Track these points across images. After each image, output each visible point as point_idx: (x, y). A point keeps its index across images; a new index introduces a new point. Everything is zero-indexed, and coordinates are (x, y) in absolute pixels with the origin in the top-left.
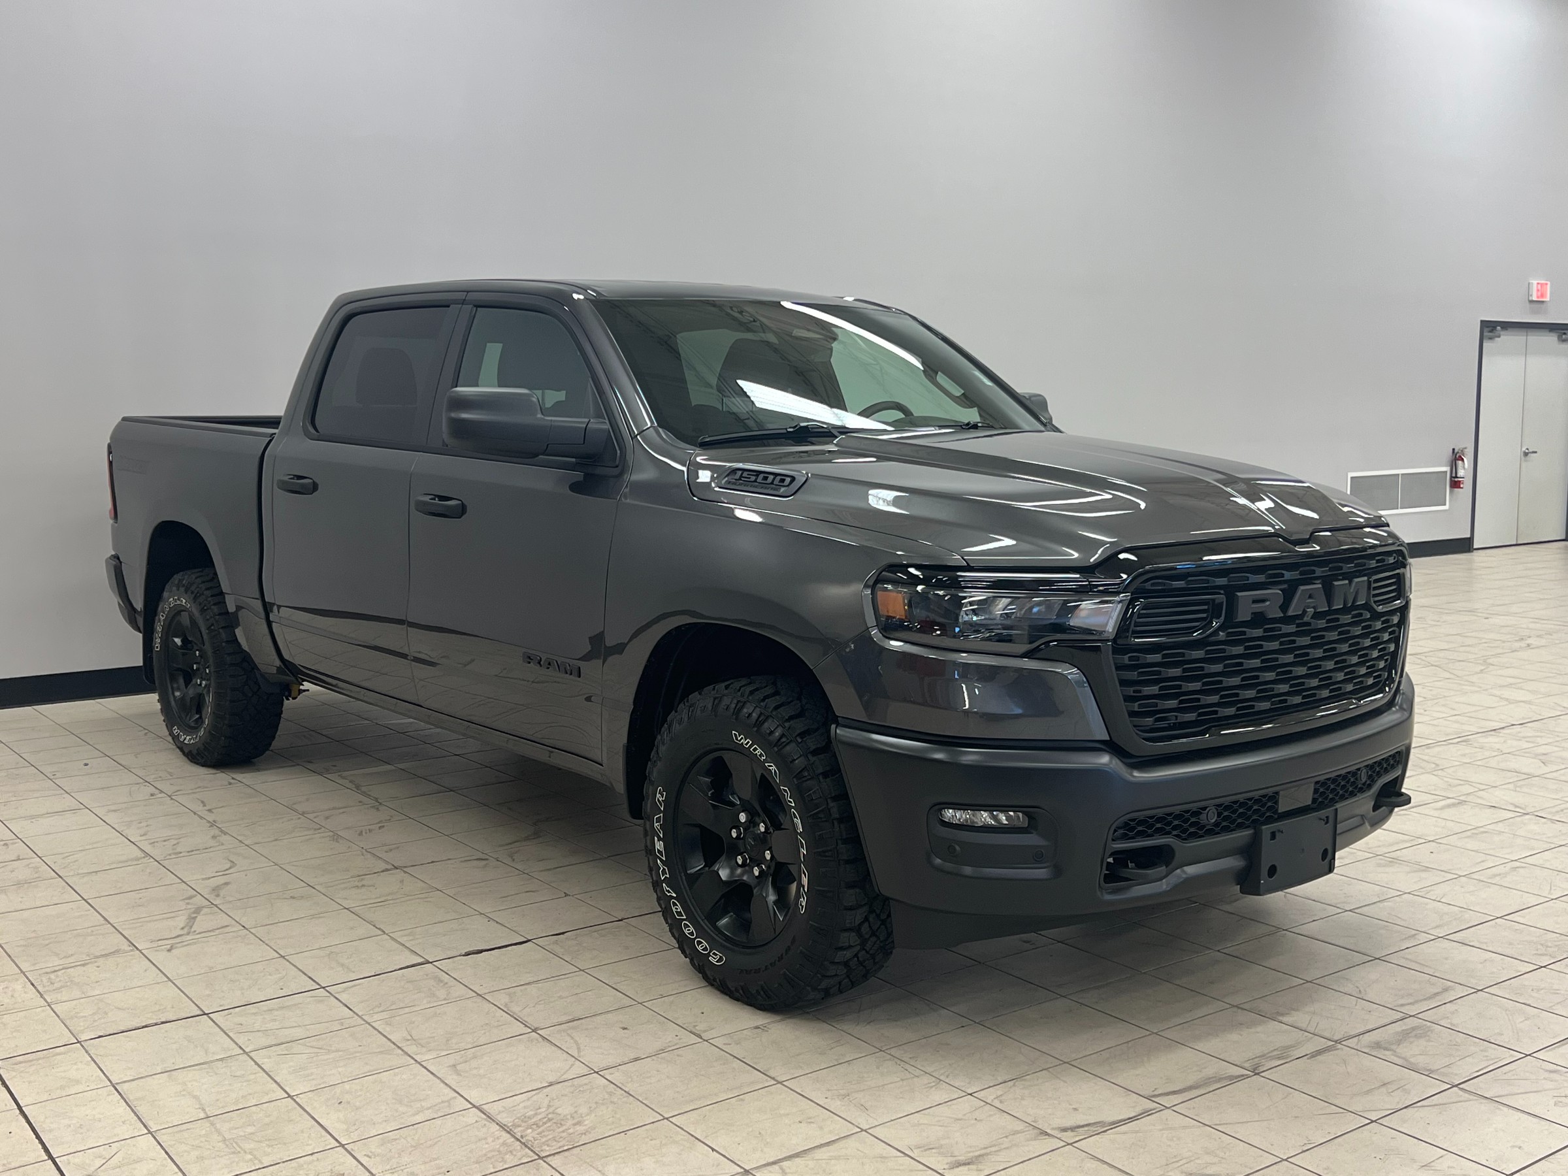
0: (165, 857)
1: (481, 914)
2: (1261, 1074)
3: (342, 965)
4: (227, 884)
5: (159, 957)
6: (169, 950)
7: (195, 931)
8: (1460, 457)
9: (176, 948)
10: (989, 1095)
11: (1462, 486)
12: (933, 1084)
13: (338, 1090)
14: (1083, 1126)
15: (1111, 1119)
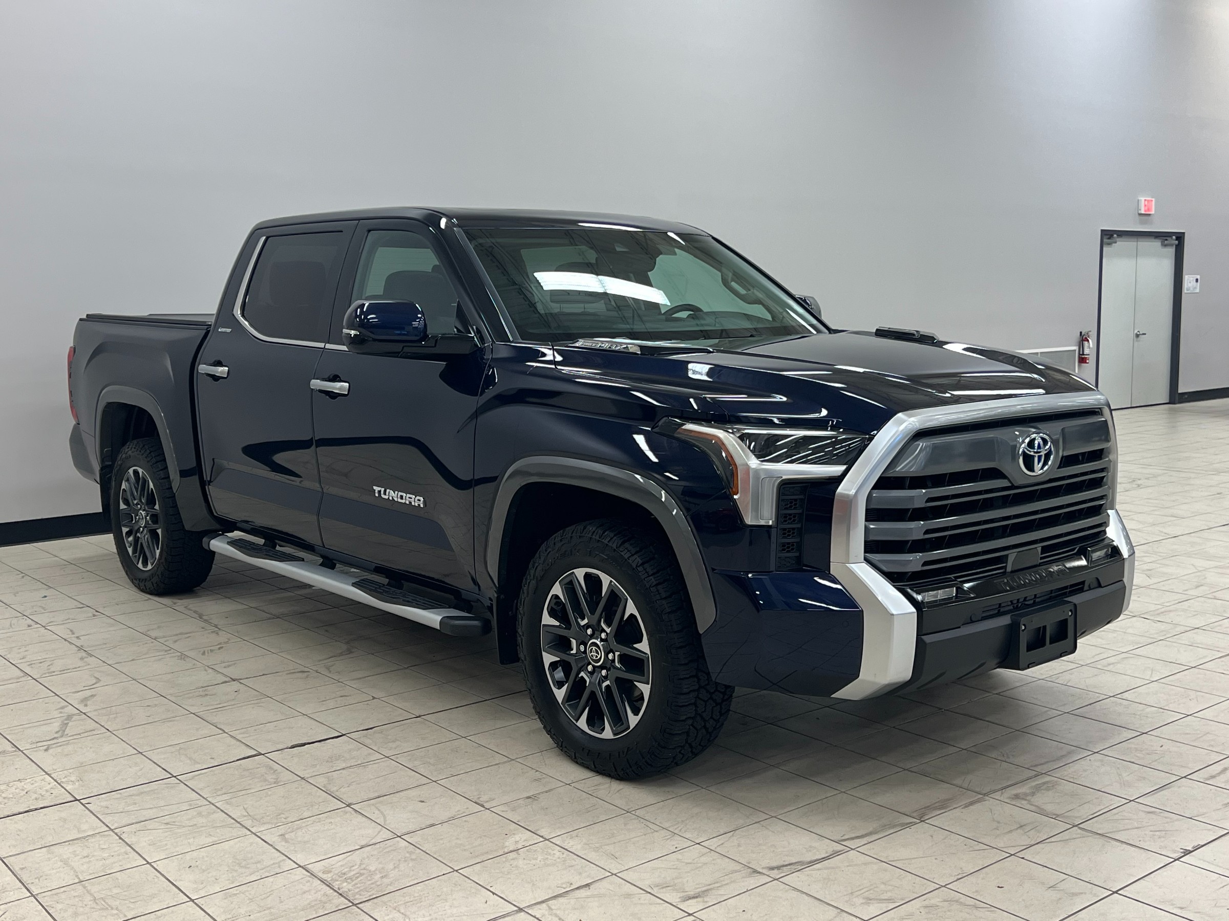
0: (41, 675)
1: (304, 715)
2: (927, 821)
3: (190, 759)
4: (93, 696)
5: (38, 756)
6: (47, 750)
7: (67, 735)
8: (1086, 338)
9: (52, 748)
10: (713, 844)
11: (1087, 361)
12: (669, 837)
13: (188, 856)
14: (786, 865)
15: (809, 859)
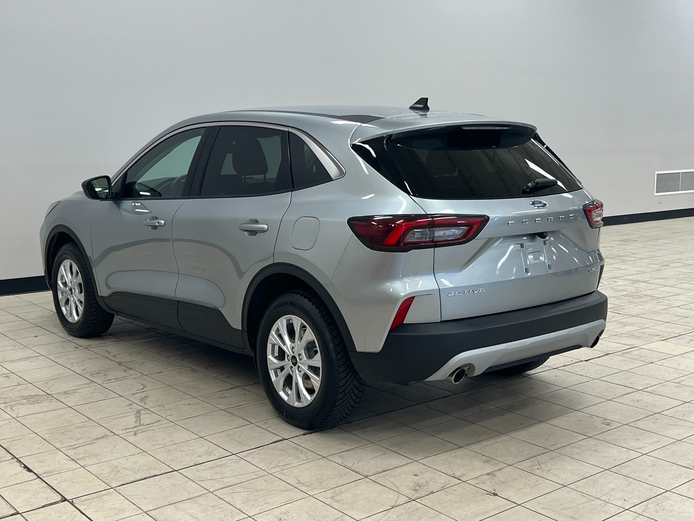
0: (103, 382)
5: (131, 439)
6: (135, 435)
7: (144, 424)
9: (138, 433)
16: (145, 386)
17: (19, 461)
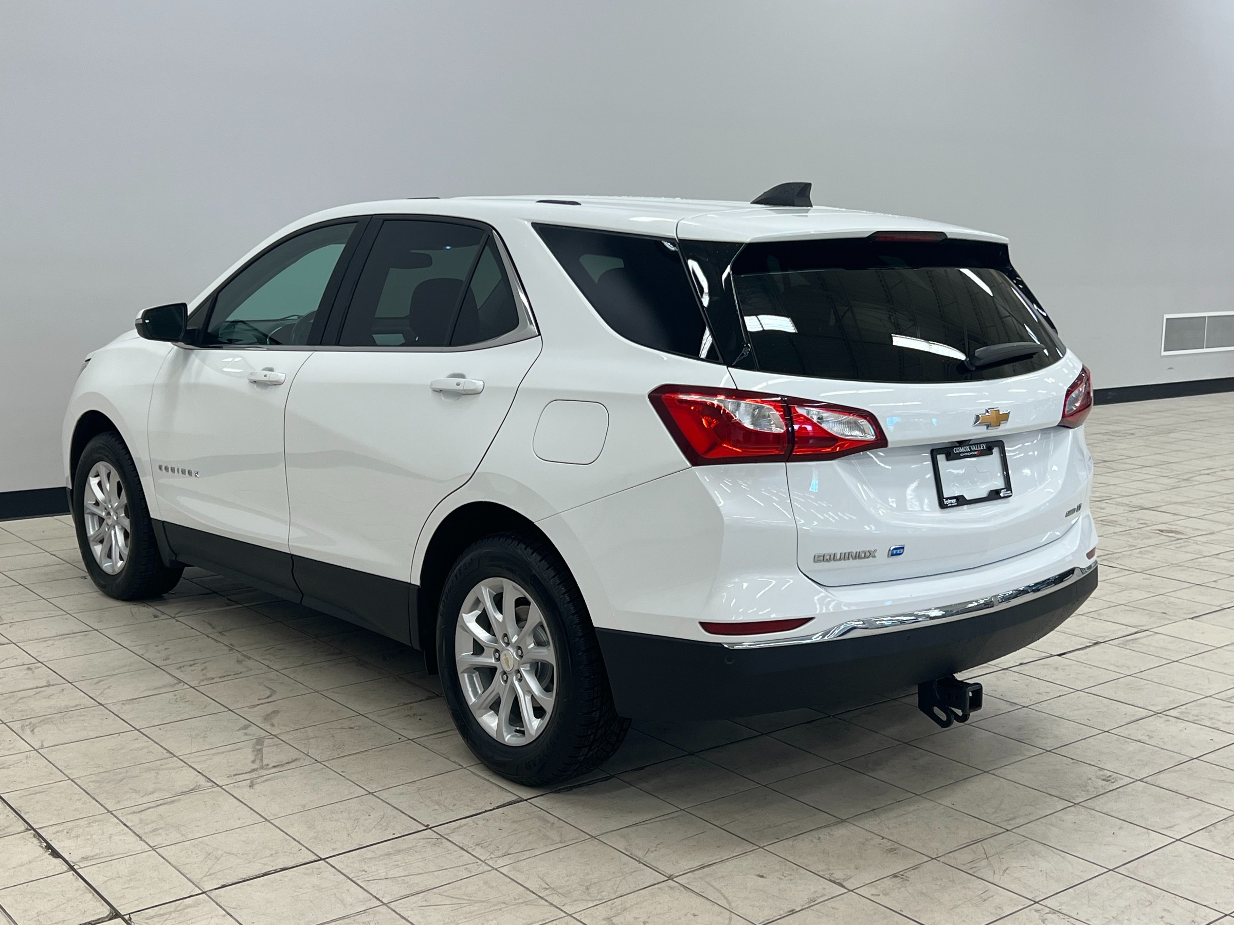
0: (199, 683)
4: (276, 712)
7: (268, 765)
16: (273, 692)
17: (38, 836)
